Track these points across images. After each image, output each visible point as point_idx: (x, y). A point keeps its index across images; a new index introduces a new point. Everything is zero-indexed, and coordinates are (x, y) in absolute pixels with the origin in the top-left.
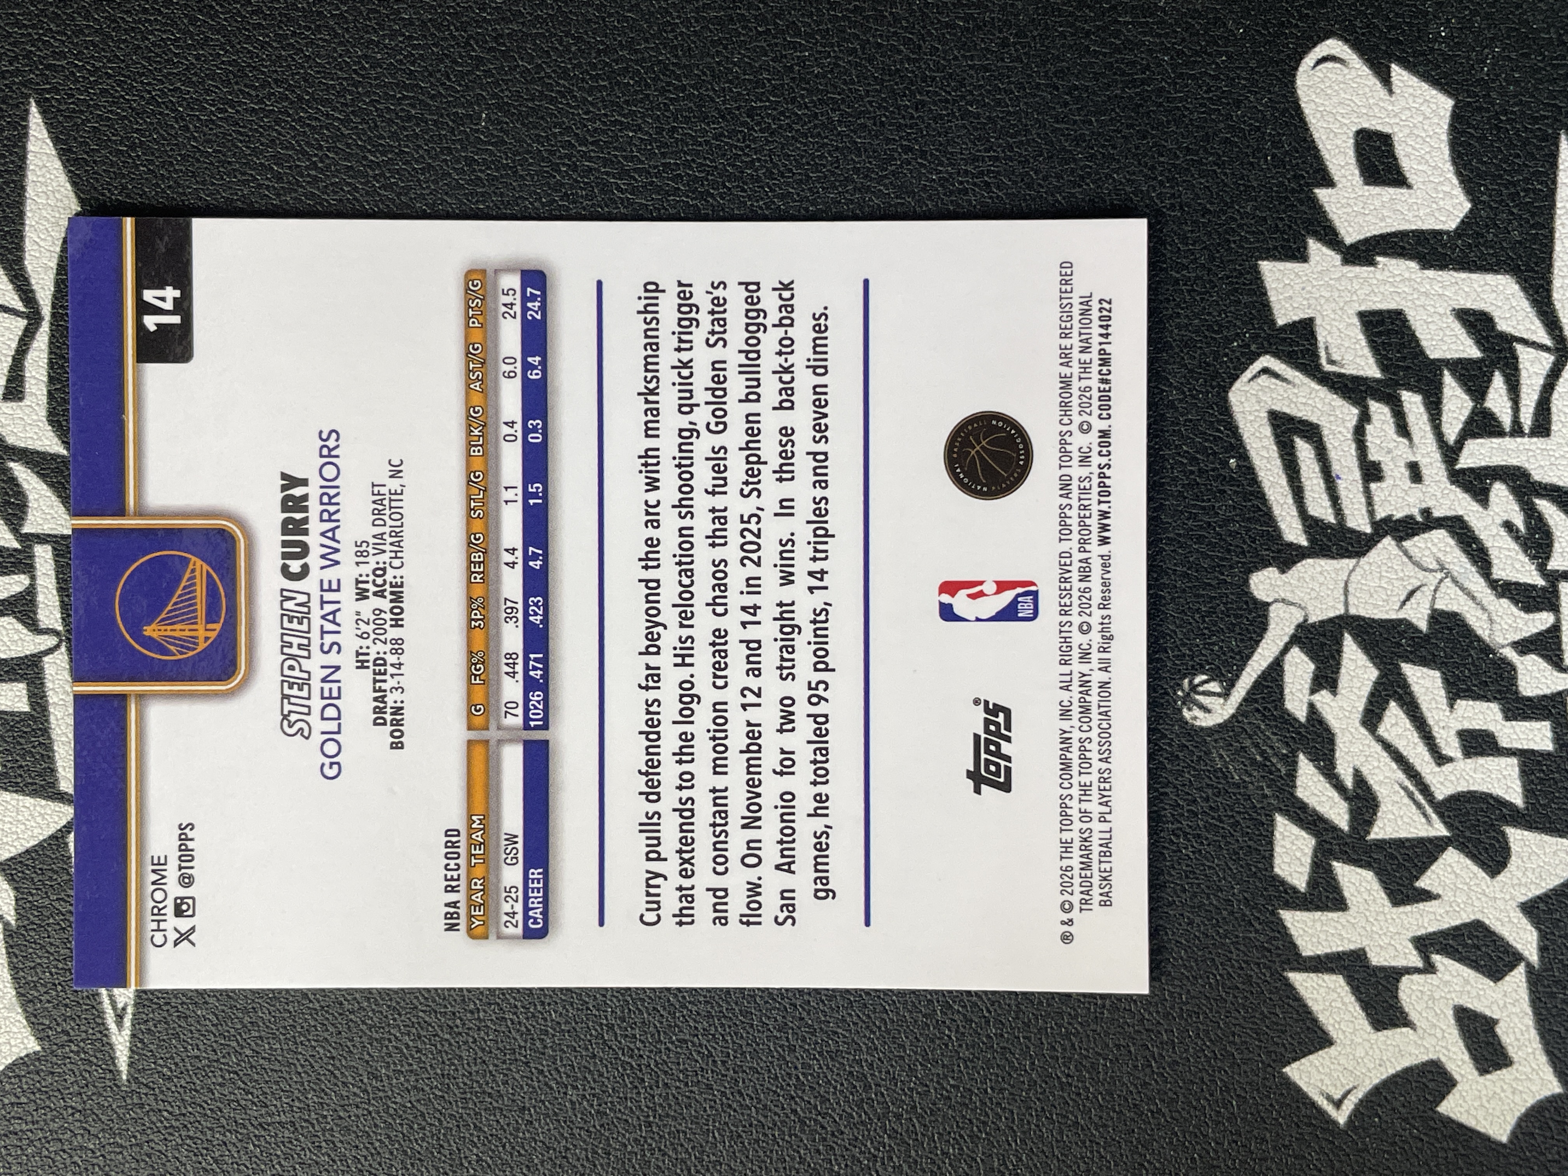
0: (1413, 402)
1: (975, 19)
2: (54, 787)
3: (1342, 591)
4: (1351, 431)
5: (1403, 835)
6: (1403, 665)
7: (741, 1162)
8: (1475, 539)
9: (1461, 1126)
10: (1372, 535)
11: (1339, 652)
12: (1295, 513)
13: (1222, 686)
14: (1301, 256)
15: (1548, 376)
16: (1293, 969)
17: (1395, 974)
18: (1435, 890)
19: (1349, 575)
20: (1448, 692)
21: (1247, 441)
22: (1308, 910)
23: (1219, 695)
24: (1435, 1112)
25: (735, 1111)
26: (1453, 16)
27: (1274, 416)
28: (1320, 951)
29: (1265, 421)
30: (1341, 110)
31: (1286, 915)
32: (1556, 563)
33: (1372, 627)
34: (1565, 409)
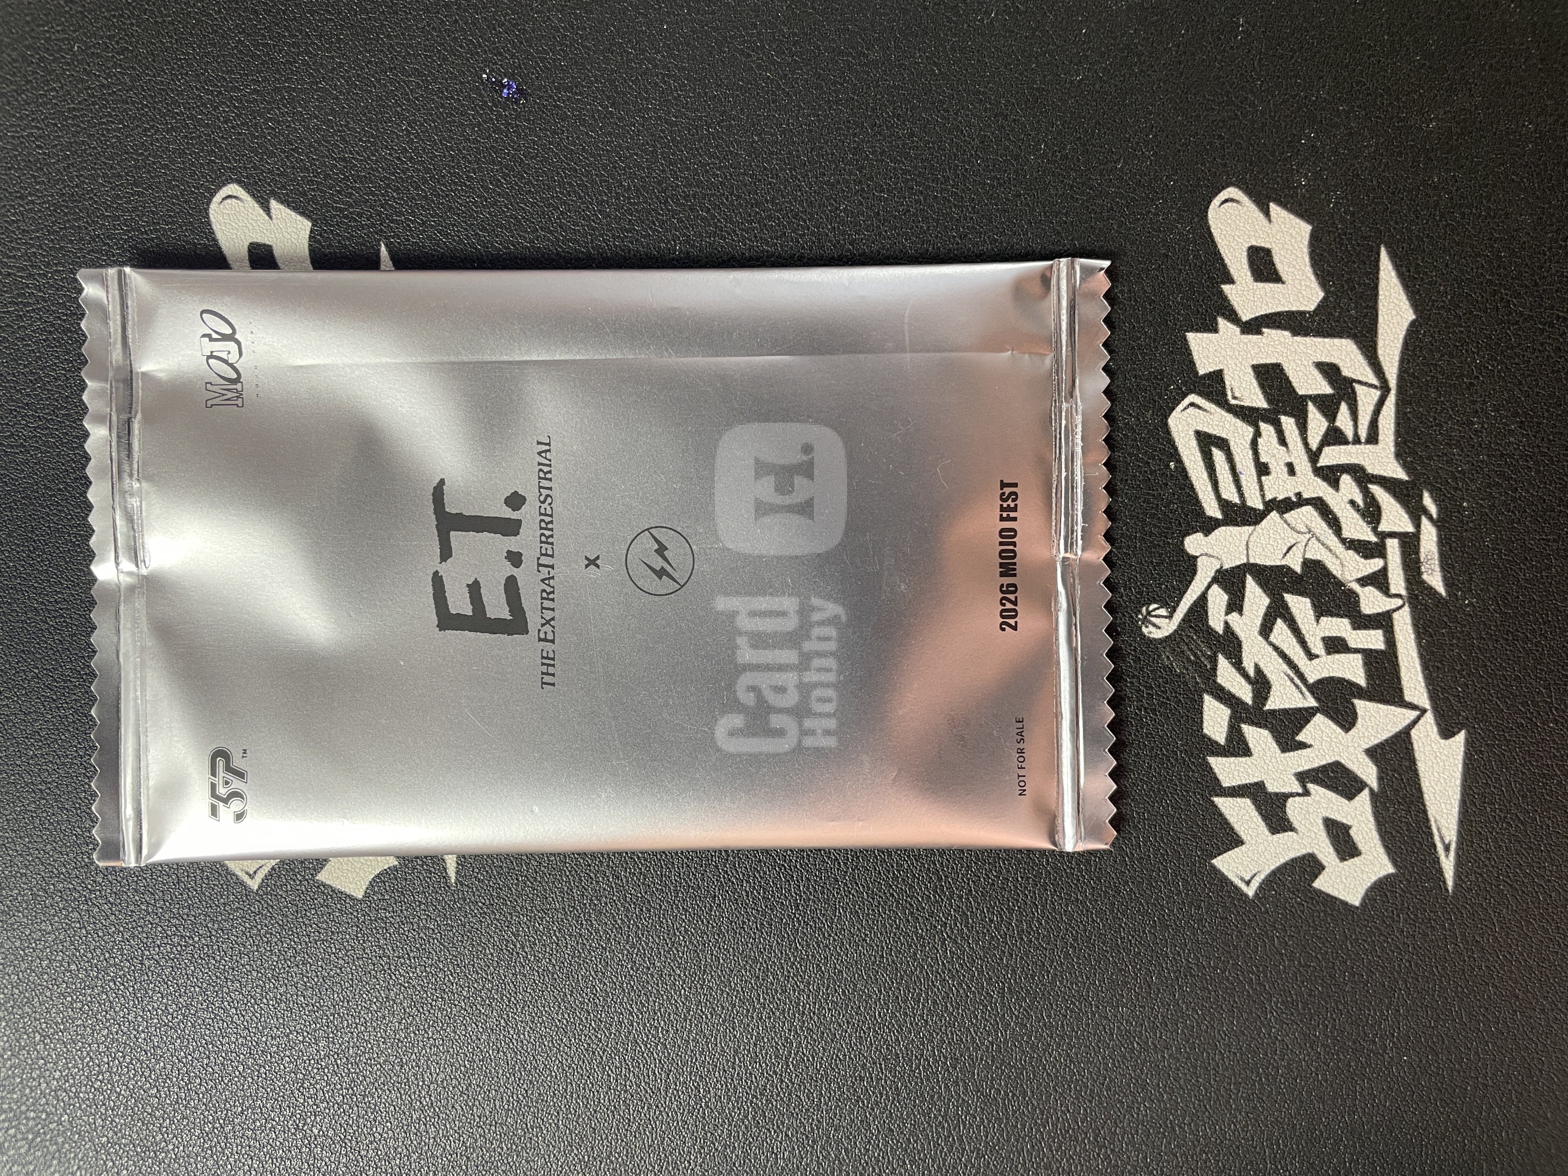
0: (1288, 423)
3: (1245, 547)
4: (1249, 442)
5: (1287, 706)
6: (1285, 595)
8: (1331, 512)
9: (1328, 895)
10: (1264, 511)
11: (1244, 587)
12: (1214, 497)
13: (1167, 611)
14: (1213, 329)
15: (1377, 404)
16: (1217, 795)
17: (1284, 797)
19: (1249, 537)
20: (1315, 612)
23: (1166, 617)
24: (1311, 887)
25: (853, 895)
26: (1309, 172)
27: (1198, 433)
28: (1235, 783)
29: (1193, 438)
30: (1237, 233)
31: (1212, 760)
32: (1383, 527)
33: (1265, 571)
34: (1388, 426)
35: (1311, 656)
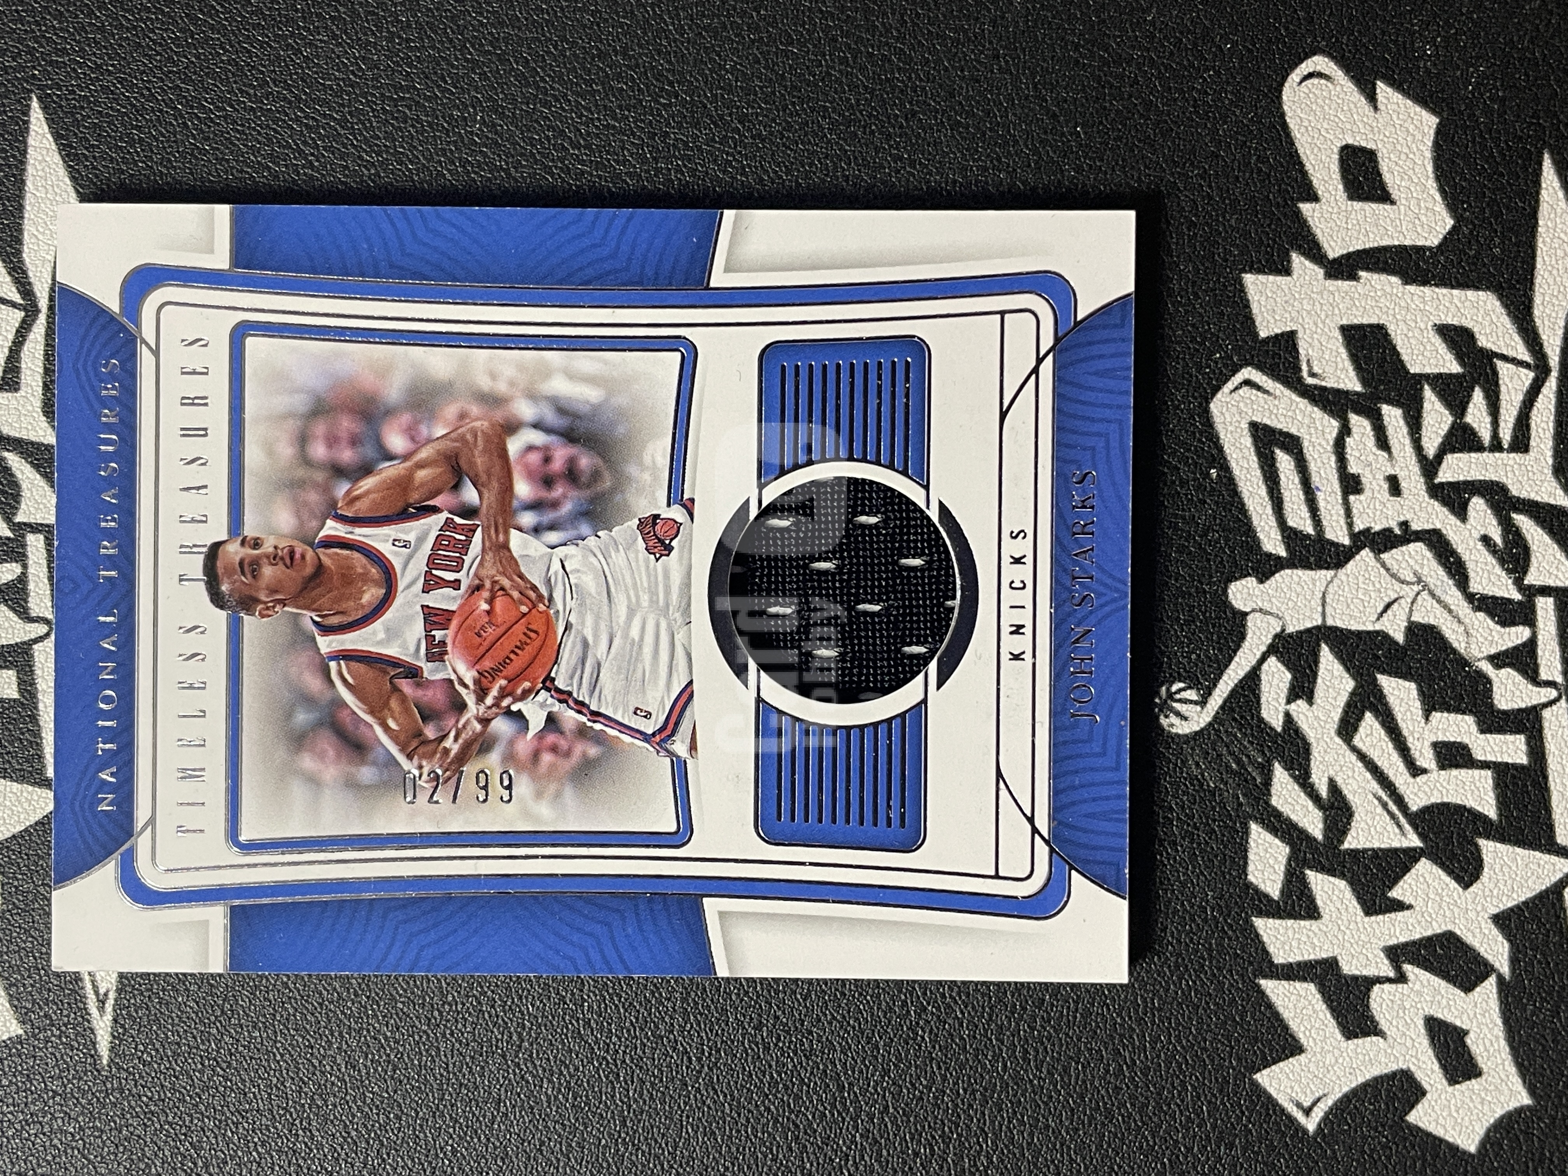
0: (1393, 416)
1: (965, 32)
2: (41, 774)
3: (1319, 602)
4: (1331, 443)
5: (1376, 845)
6: (1379, 676)
7: (714, 1158)
8: (1453, 553)
9: (1429, 1135)
10: (1350, 548)
11: (1316, 662)
12: (1275, 524)
13: (1198, 694)
14: (1284, 269)
15: (1528, 392)
16: (1265, 977)
17: (1368, 983)
18: (1408, 900)
19: (1327, 586)
20: (1423, 703)
21: (1228, 451)
22: (1281, 917)
23: (1196, 703)
24: (1403, 1121)
25: (709, 1108)
26: (1439, 35)
27: (1255, 427)
28: (1294, 958)
29: (1246, 432)
30: (1325, 126)
31: (1259, 923)
32: (1532, 578)
33: (1348, 638)
34: (1543, 425)
35: (1415, 770)
